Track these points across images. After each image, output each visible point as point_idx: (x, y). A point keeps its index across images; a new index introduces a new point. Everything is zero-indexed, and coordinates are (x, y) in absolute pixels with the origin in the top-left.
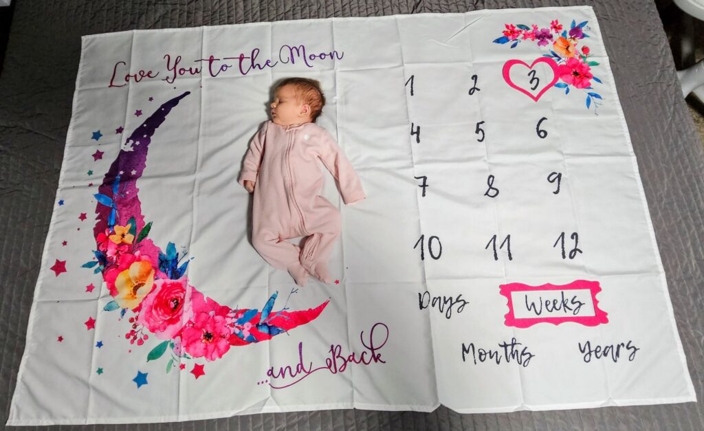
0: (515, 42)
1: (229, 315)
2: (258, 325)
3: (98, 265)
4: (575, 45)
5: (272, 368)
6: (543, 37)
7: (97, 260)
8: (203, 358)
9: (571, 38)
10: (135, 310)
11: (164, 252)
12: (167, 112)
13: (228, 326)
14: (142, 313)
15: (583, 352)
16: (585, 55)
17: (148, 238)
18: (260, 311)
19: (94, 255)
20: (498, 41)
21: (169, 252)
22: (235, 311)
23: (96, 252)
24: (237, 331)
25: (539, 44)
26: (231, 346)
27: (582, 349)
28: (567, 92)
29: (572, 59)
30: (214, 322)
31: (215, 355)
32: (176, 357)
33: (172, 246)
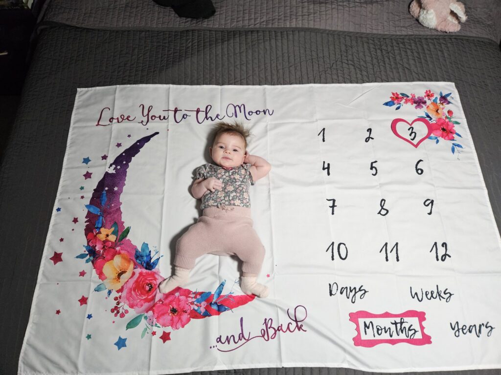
0: (399, 105)
1: (190, 295)
2: (211, 304)
3: (88, 257)
4: (443, 109)
5: (221, 336)
6: (419, 102)
7: (87, 253)
8: (170, 327)
9: (440, 103)
10: (118, 291)
11: (140, 250)
12: (141, 146)
13: (189, 304)
14: (124, 294)
15: (453, 329)
16: (449, 117)
17: (127, 238)
18: (213, 293)
19: (85, 249)
20: (387, 104)
21: (143, 249)
22: (194, 293)
23: (86, 247)
24: (196, 308)
25: (416, 107)
26: (191, 319)
27: (453, 327)
28: (438, 142)
29: (440, 119)
30: (179, 300)
31: (179, 325)
32: (150, 326)
33: (145, 246)
